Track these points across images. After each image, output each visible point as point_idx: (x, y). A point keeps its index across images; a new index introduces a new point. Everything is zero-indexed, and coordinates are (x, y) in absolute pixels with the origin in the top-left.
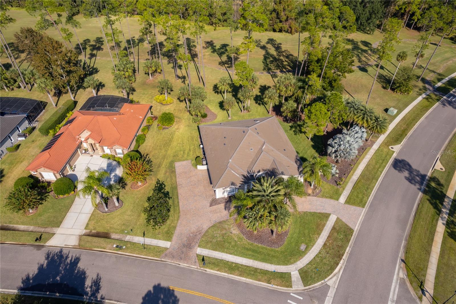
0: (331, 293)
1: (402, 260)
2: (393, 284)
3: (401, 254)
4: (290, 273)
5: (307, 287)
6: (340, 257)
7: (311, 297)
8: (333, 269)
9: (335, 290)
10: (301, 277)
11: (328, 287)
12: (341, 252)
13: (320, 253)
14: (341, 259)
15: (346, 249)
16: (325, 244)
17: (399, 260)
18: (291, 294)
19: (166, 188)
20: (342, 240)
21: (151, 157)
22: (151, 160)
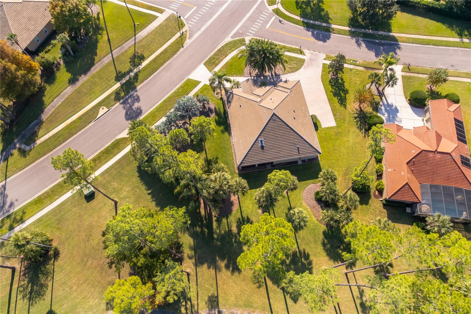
0: (231, 34)
1: (183, 47)
2: (196, 37)
3: (182, 50)
5: (243, 38)
6: (219, 50)
7: (242, 34)
8: (226, 45)
9: (228, 36)
11: (232, 37)
12: (217, 52)
13: (231, 52)
15: (213, 54)
16: (226, 57)
17: (184, 48)
18: (252, 35)
19: (337, 101)
20: (214, 58)
21: (361, 134)
22: (359, 130)
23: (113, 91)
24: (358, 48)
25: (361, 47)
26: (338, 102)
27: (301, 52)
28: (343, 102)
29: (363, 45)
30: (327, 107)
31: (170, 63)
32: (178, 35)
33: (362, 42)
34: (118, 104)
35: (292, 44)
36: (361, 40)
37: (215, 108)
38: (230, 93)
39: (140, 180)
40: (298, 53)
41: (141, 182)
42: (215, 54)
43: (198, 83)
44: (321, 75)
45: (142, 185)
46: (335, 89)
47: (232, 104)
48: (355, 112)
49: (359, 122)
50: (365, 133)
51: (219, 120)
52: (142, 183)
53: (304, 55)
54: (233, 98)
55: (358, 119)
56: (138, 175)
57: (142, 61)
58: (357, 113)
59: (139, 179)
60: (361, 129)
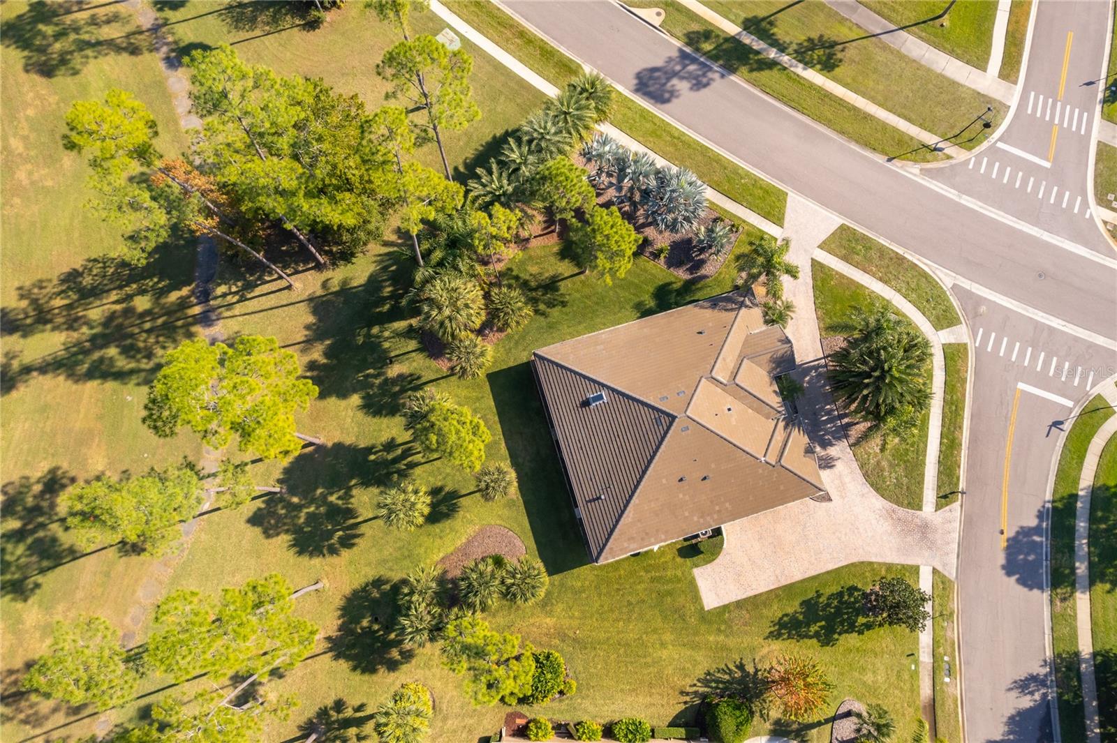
0: (966, 284)
1: (890, 160)
2: (932, 187)
3: (880, 159)
4: (943, 345)
5: (962, 319)
6: (900, 260)
7: (976, 315)
8: (925, 275)
9: (958, 277)
10: (948, 327)
11: (955, 287)
12: (892, 255)
13: (899, 291)
14: (905, 258)
15: (883, 245)
16: (881, 279)
17: (889, 165)
18: (977, 345)
19: (790, 610)
20: (868, 249)
21: (689, 681)
22: (702, 676)
23: (710, 24)
24: (1008, 682)
25: (1014, 694)
26: (786, 615)
27: (945, 497)
28: (789, 628)
29: (1026, 702)
30: (762, 583)
31: (829, 139)
32: (931, 139)
33: (1037, 696)
34: (678, 44)
35: (970, 467)
36: (1045, 695)
37: (705, 277)
38: (743, 302)
39: (487, 143)
40: (939, 487)
41: (482, 145)
42: (882, 251)
43: (779, 222)
44: (873, 560)
45: (476, 150)
46: (828, 605)
47: (709, 311)
48: (759, 667)
49: (727, 677)
50: (696, 693)
51: (671, 292)
52: (481, 148)
53: (938, 507)
54: (726, 310)
55: (738, 674)
56: (498, 135)
57: (818, 67)
58: (757, 671)
59: (489, 138)
60: (705, 682)
